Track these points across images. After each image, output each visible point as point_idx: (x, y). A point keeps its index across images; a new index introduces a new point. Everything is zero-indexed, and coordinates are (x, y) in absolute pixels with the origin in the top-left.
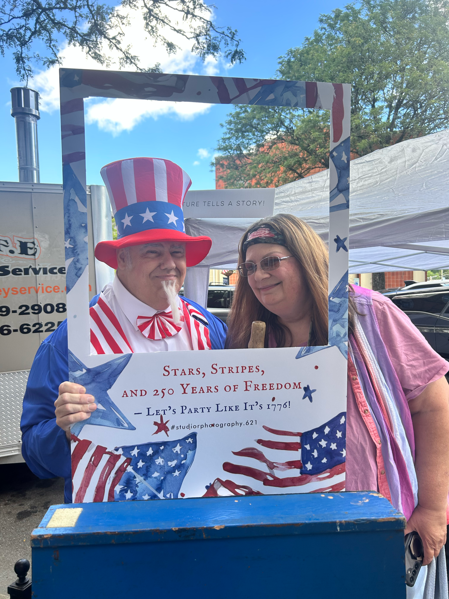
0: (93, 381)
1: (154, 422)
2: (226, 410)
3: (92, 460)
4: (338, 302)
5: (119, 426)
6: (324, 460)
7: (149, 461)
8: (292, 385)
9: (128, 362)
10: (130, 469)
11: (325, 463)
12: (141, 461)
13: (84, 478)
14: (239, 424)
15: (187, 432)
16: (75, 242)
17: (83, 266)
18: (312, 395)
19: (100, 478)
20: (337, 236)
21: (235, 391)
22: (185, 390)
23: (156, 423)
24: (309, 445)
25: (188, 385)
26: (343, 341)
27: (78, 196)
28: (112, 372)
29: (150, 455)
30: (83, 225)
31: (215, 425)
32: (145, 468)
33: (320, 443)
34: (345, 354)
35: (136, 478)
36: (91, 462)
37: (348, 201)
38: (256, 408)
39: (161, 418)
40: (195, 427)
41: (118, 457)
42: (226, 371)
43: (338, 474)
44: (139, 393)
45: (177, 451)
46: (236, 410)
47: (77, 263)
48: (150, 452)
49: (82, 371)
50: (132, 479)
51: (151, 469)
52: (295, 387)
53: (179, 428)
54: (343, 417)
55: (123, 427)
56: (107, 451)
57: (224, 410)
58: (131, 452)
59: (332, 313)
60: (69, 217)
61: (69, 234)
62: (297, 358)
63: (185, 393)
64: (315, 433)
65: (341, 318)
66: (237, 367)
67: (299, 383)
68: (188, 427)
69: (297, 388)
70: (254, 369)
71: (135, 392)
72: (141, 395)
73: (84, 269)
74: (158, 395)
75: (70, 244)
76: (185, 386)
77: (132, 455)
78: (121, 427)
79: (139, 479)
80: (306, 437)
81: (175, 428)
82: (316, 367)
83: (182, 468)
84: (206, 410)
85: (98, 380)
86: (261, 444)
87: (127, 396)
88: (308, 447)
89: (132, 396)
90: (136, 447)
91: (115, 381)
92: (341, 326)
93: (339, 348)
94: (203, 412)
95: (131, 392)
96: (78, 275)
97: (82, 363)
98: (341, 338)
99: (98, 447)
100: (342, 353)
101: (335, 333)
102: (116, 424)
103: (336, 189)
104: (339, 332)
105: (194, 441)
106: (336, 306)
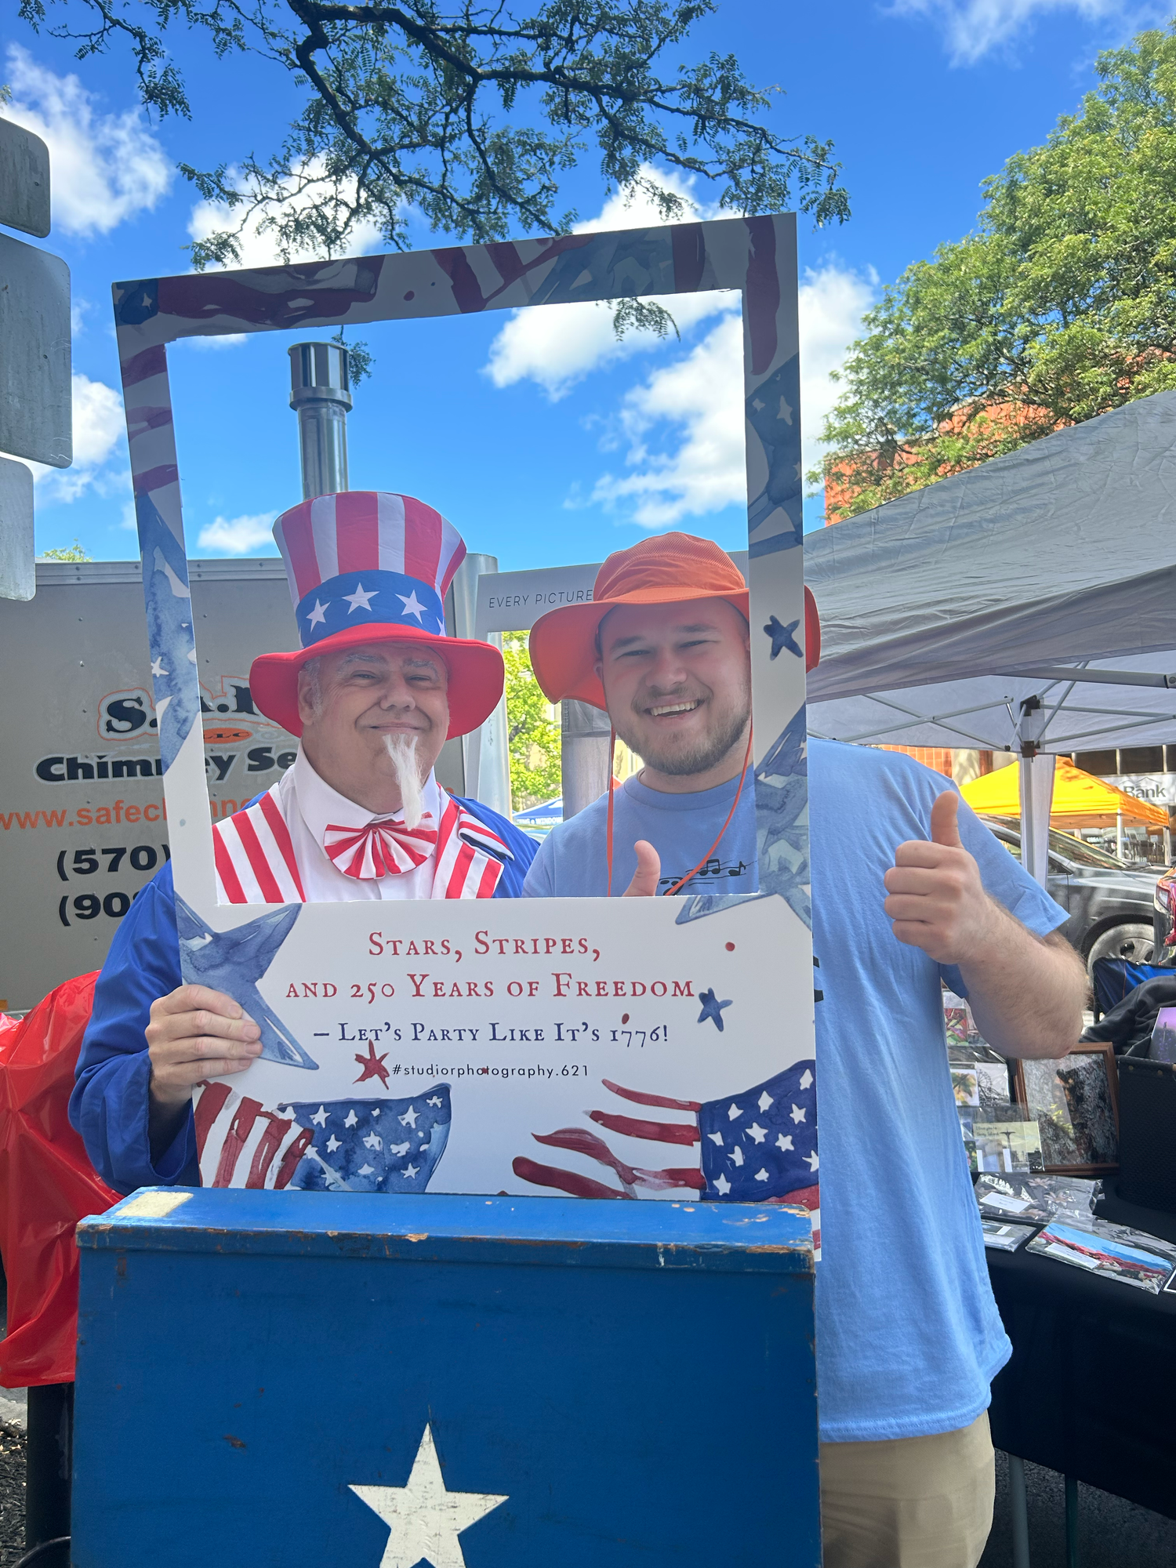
0: (226, 960)
1: (357, 1055)
2: (513, 1039)
3: (235, 1127)
4: (780, 786)
5: (284, 1058)
6: (762, 1175)
7: (351, 1137)
8: (671, 988)
9: (293, 924)
10: (311, 1152)
11: (763, 1181)
12: (333, 1136)
13: (221, 1163)
14: (546, 1072)
15: (428, 1083)
16: (171, 662)
17: (191, 715)
18: (723, 1012)
19: (252, 1167)
20: (773, 619)
21: (531, 995)
22: (418, 987)
23: (359, 1058)
24: (719, 1133)
25: (424, 976)
26: (798, 884)
27: (169, 563)
28: (263, 943)
29: (352, 1125)
30: (184, 625)
31: (490, 1071)
32: (342, 1154)
33: (747, 1130)
35: (325, 1173)
36: (234, 1132)
37: (799, 528)
38: (585, 1037)
39: (371, 1044)
40: (445, 1072)
41: (287, 1125)
42: (509, 948)
44: (320, 990)
45: (408, 1123)
46: (537, 1039)
47: (178, 709)
48: (351, 1120)
49: (204, 938)
50: (317, 1174)
51: (355, 1156)
52: (678, 992)
53: (410, 1071)
54: (808, 1072)
55: (291, 1062)
56: (262, 1110)
57: (509, 1037)
58: (312, 1117)
59: (766, 812)
60: (155, 609)
61: (159, 646)
62: (679, 922)
63: (418, 994)
64: (734, 1105)
65: (790, 824)
66: (535, 941)
67: (688, 984)
68: (430, 1071)
69: (682, 994)
70: (575, 946)
71: (312, 987)
72: (326, 995)
73: (193, 721)
74: (362, 996)
75: (162, 668)
76: (418, 979)
77: (315, 1122)
78: (288, 1061)
79: (331, 1176)
80: (711, 1113)
81: (402, 1071)
82: (730, 947)
83: (422, 1160)
84: (467, 1036)
85: (235, 959)
86: (601, 1122)
87: (296, 995)
88: (717, 1139)
89: (306, 996)
90: (322, 1107)
91: (270, 963)
92: (792, 845)
93: (788, 900)
95: (303, 987)
96: (182, 734)
97: (203, 922)
98: (793, 876)
99: (245, 1101)
100: (797, 914)
101: (776, 862)
102: (278, 1055)
103: (765, 498)
104: (785, 859)
105: (445, 1103)
106: (776, 794)
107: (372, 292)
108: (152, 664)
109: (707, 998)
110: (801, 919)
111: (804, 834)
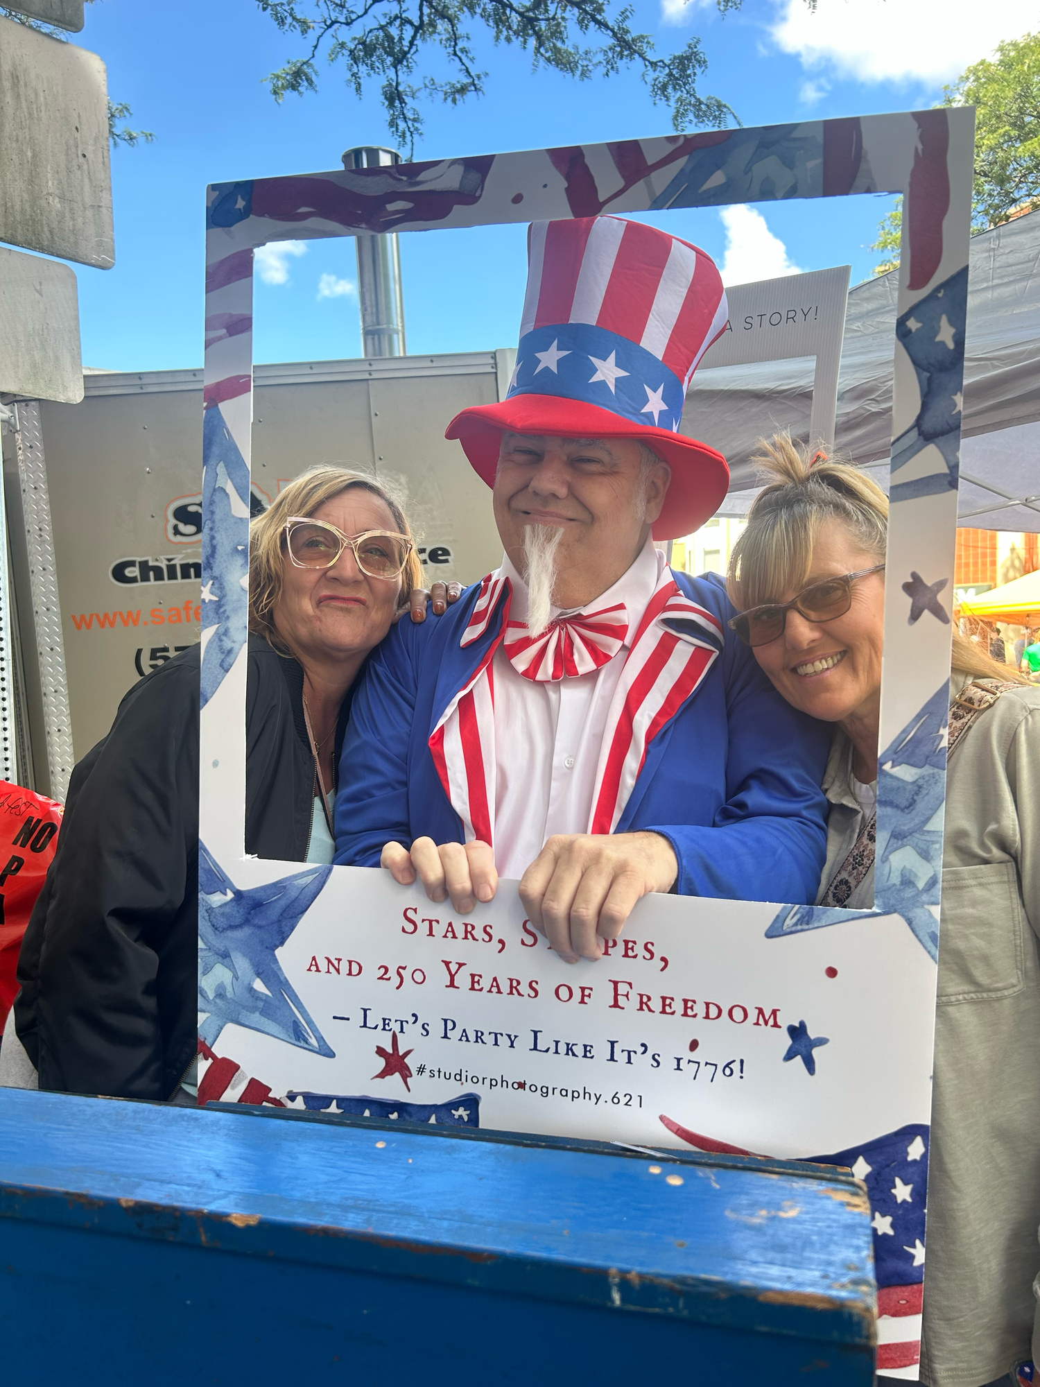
0: (247, 921)
1: (378, 1047)
2: (557, 1052)
4: (909, 779)
5: (299, 1040)
8: (753, 1014)
9: (322, 887)
14: (593, 1096)
15: (452, 1091)
16: (222, 588)
17: (236, 646)
18: (816, 1052)
20: (914, 575)
21: (582, 1002)
22: (452, 977)
23: (380, 1051)
25: (461, 965)
26: (923, 903)
27: (231, 480)
28: (288, 907)
30: (240, 548)
31: (527, 1087)
34: (930, 944)
37: (954, 468)
38: (643, 1061)
39: (394, 1037)
40: (475, 1080)
43: (894, 1315)
44: (344, 967)
46: (585, 1056)
47: (224, 638)
49: (225, 894)
52: (761, 1021)
53: (436, 1074)
54: (918, 1141)
55: (306, 1046)
56: (270, 1095)
57: (553, 1049)
59: (889, 810)
60: (211, 529)
61: (212, 570)
62: (769, 935)
63: (452, 985)
65: (920, 828)
67: (774, 1012)
68: (458, 1077)
69: (766, 1023)
70: (639, 949)
71: (336, 963)
72: (350, 974)
73: (238, 653)
74: (389, 979)
75: (212, 593)
76: (453, 967)
78: (302, 1044)
81: (427, 1073)
82: (832, 972)
84: (503, 1041)
85: (256, 921)
87: (318, 970)
89: (328, 972)
90: (335, 1101)
91: (292, 930)
92: (920, 854)
93: (910, 922)
94: (496, 1044)
95: (326, 962)
96: (225, 666)
97: (226, 876)
98: (919, 893)
99: (253, 1082)
100: (920, 941)
101: (898, 874)
102: (292, 1035)
103: (915, 433)
104: (911, 871)
105: (472, 1117)
106: (905, 789)
107: (477, 194)
108: (202, 588)
109: (798, 1032)
110: (925, 948)
111: (937, 842)
